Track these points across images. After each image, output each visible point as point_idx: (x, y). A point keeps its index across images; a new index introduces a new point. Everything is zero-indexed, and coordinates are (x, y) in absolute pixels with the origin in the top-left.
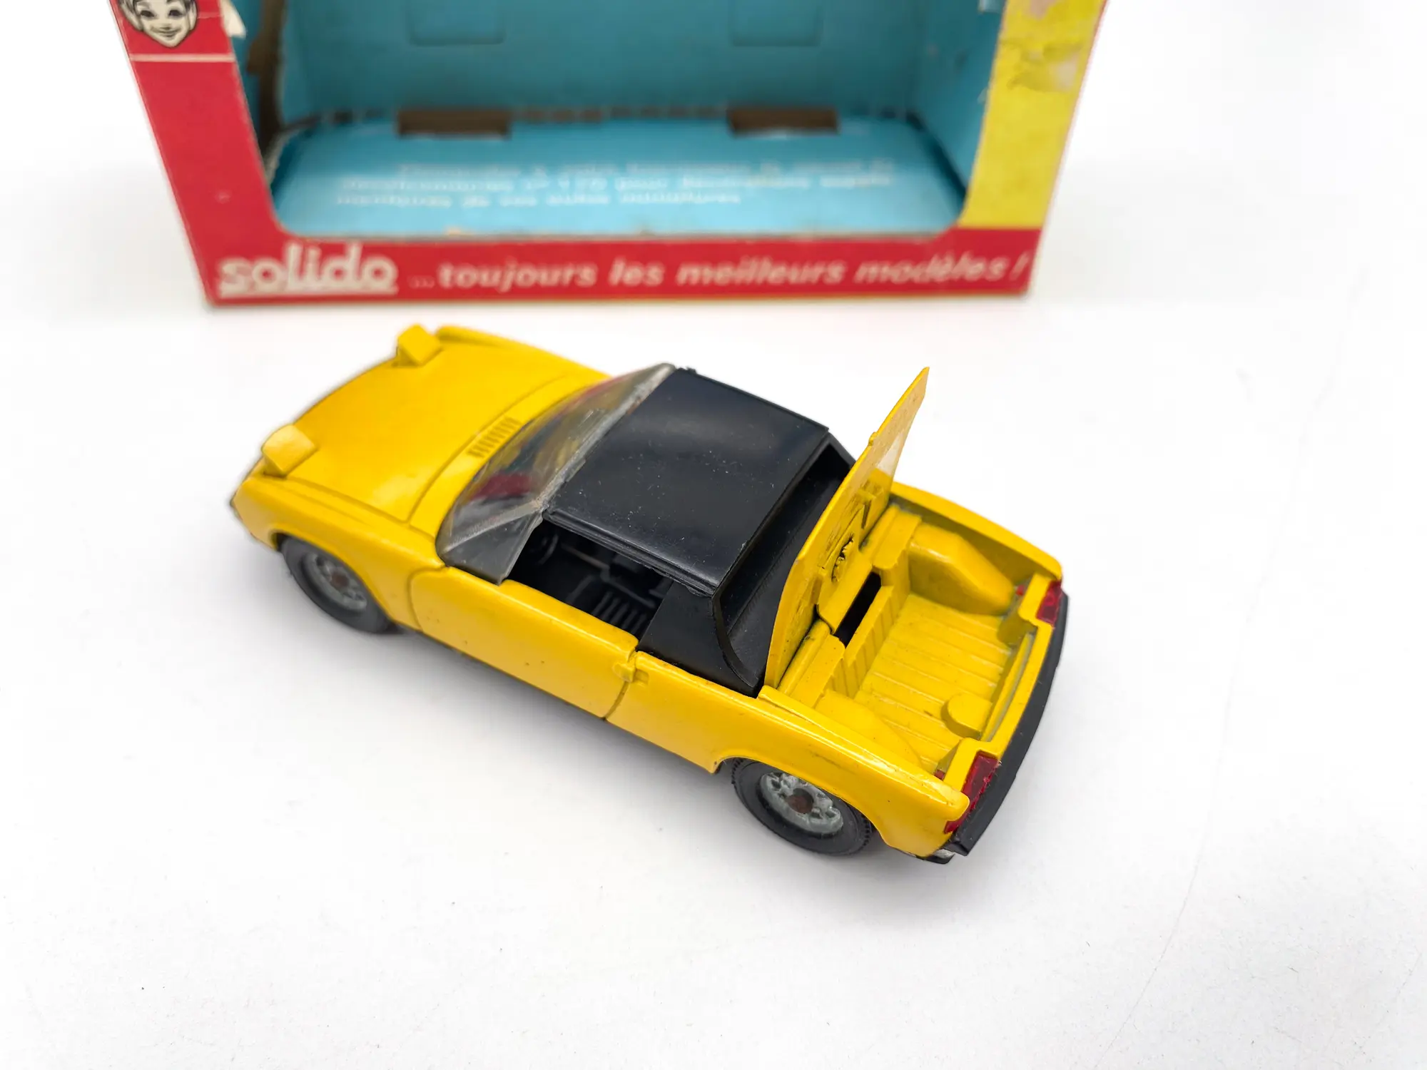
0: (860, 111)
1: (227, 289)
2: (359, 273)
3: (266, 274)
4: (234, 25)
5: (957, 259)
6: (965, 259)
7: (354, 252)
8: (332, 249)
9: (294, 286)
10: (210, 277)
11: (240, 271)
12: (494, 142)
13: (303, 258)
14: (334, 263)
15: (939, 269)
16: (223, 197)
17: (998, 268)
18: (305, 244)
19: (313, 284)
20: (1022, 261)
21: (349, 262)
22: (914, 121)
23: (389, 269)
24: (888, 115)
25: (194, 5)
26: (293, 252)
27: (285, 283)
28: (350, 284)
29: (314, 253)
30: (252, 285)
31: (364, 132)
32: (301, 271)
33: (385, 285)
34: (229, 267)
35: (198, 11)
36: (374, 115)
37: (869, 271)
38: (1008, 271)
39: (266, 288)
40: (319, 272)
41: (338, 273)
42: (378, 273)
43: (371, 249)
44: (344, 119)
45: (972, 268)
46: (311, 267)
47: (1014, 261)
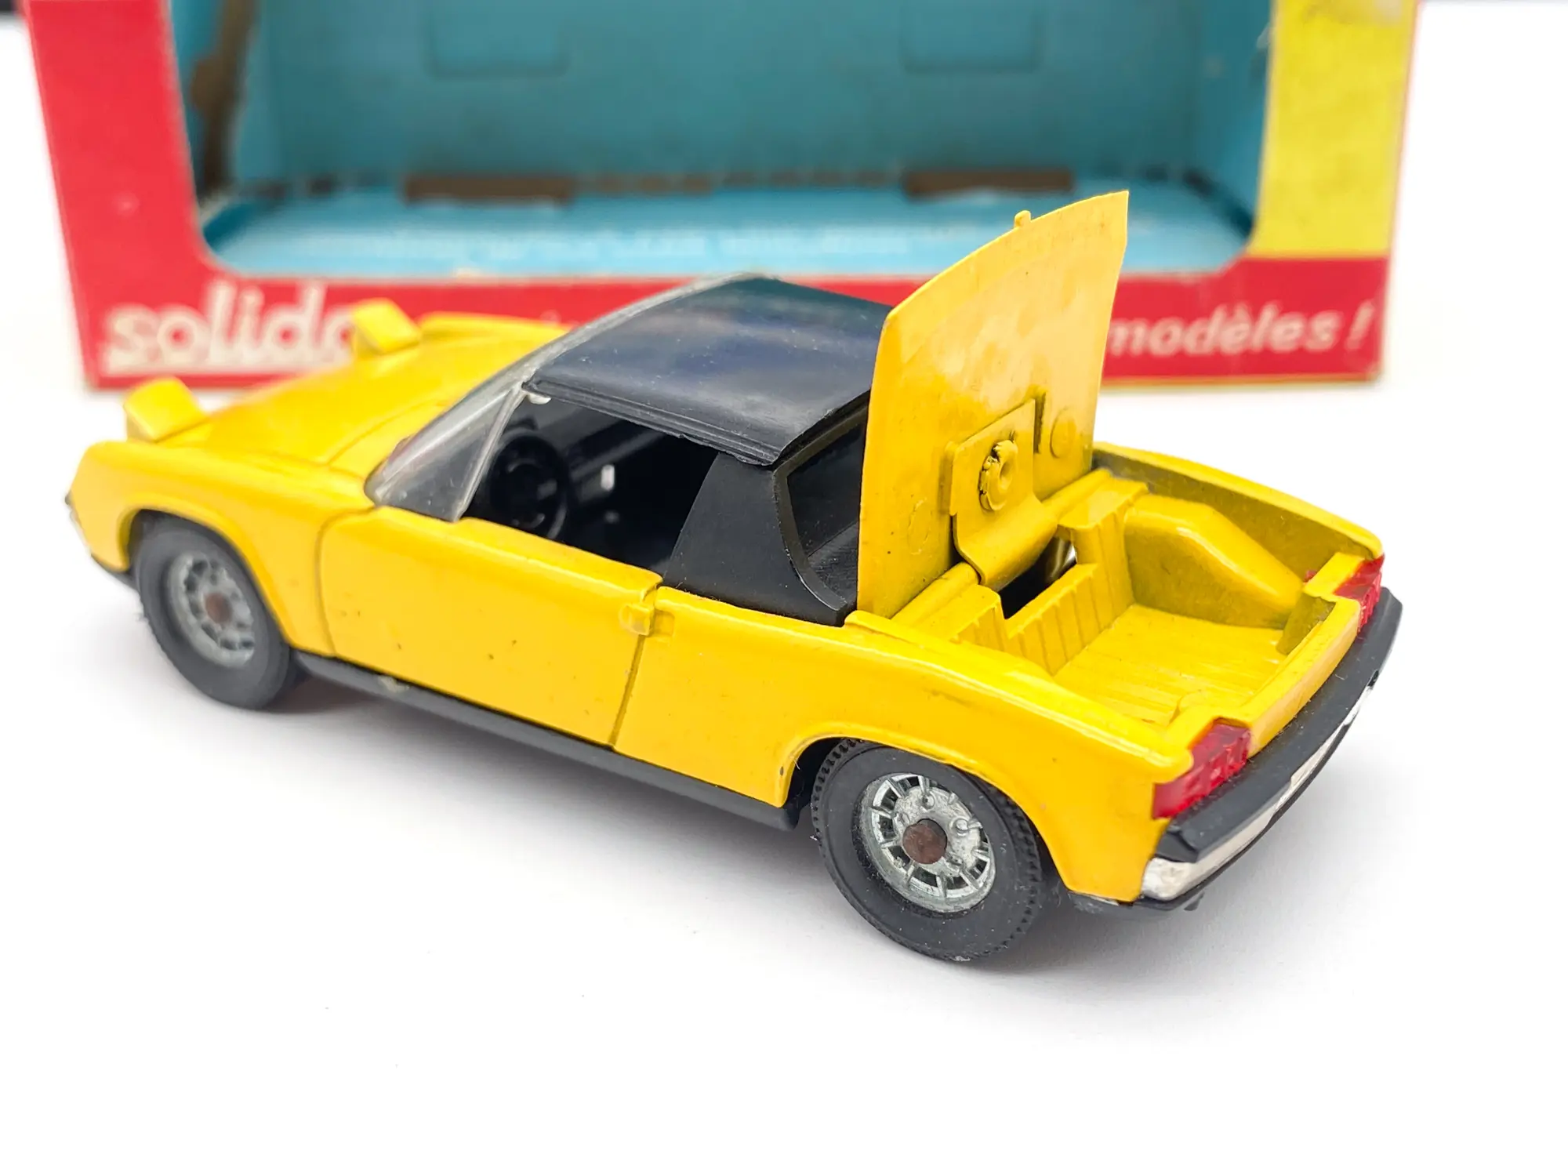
0: (1110, 170)
1: (118, 361)
2: (318, 334)
3: (178, 336)
5: (1255, 314)
6: (1268, 313)
7: (313, 297)
8: (280, 294)
9: (219, 357)
10: (93, 338)
11: (143, 330)
12: (546, 210)
13: (236, 309)
14: (283, 318)
15: (1228, 332)
16: (126, 204)
17: (1324, 329)
19: (246, 353)
20: (1364, 315)
21: (303, 317)
22: (1198, 183)
24: (1152, 174)
26: (221, 296)
27: (204, 353)
28: (304, 356)
29: (252, 301)
30: (155, 354)
31: (350, 200)
32: (231, 331)
34: (124, 322)
36: (370, 181)
38: (1343, 333)
39: (177, 359)
40: (258, 334)
41: (287, 335)
42: (346, 335)
43: (337, 297)
44: (323, 187)
45: (1282, 330)
46: (247, 322)
47: (1350, 317)
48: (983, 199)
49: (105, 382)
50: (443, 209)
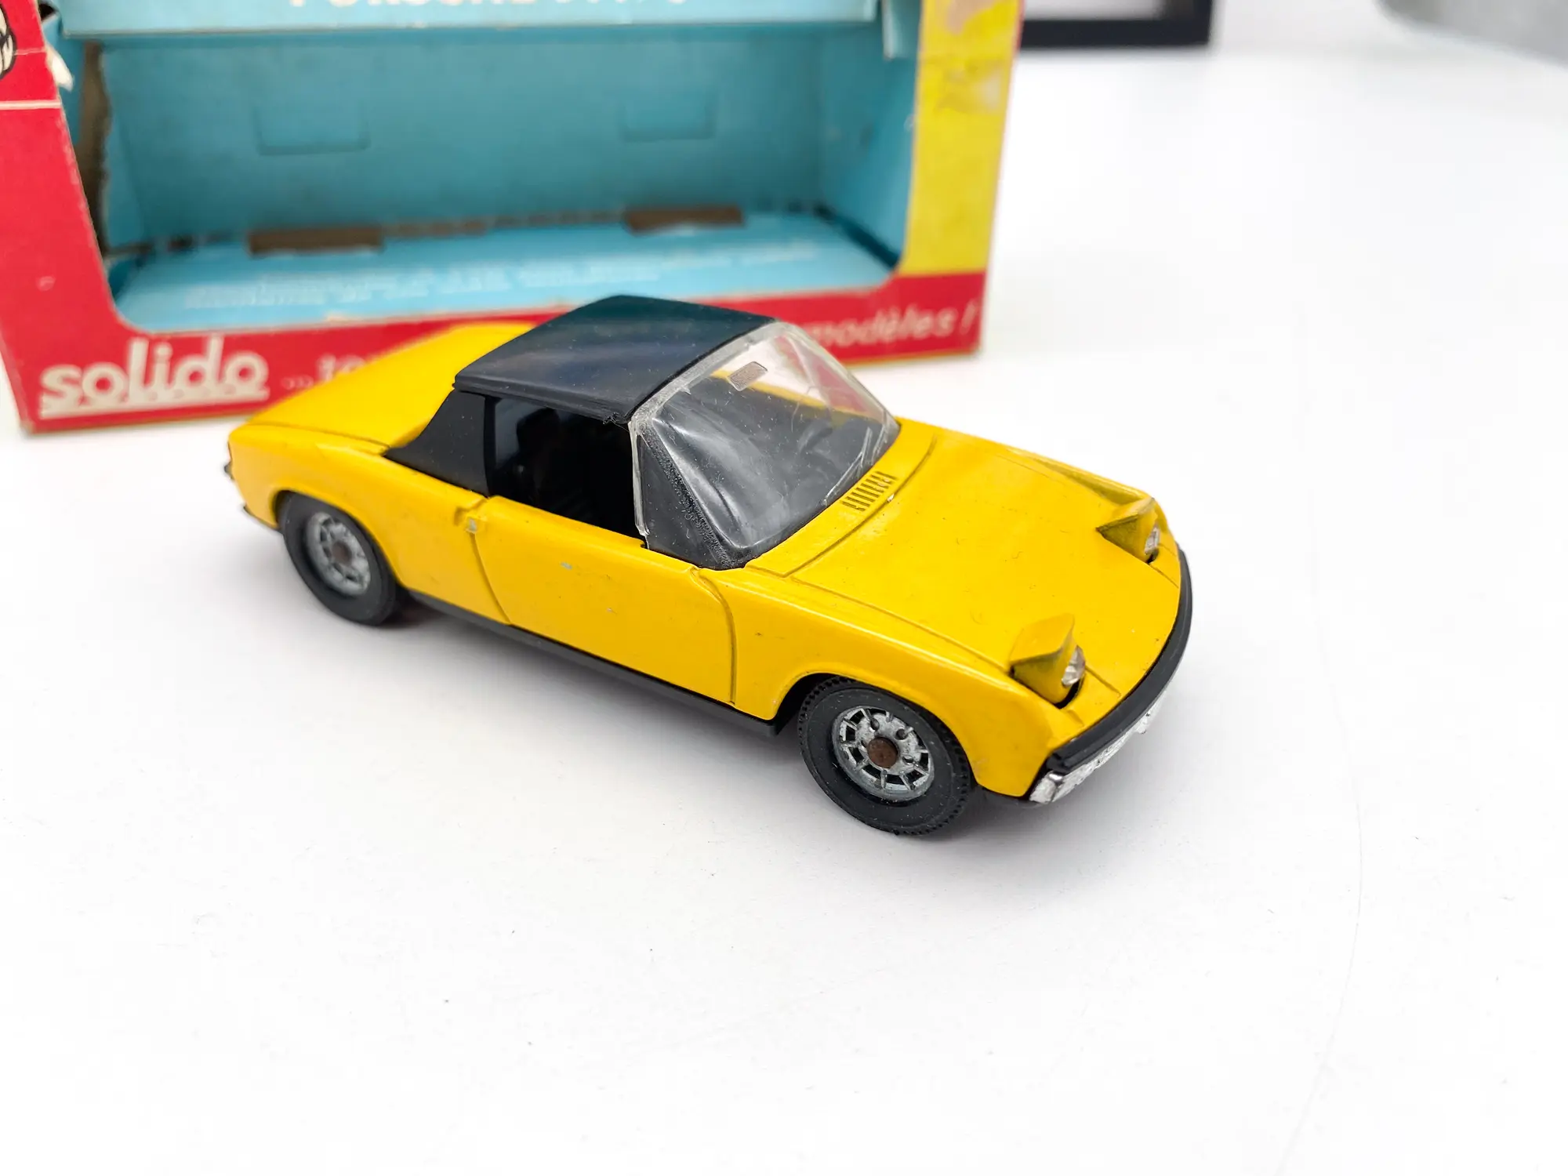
0: (765, 205)
1: (50, 407)
2: (220, 375)
3: (103, 384)
4: (61, 73)
5: (903, 313)
6: (911, 313)
7: (215, 347)
8: (187, 346)
9: (139, 399)
10: (28, 394)
11: (68, 380)
12: (365, 254)
13: (150, 360)
14: (190, 364)
15: (885, 327)
16: (45, 282)
17: (946, 321)
18: (153, 342)
19: (163, 395)
20: (970, 310)
21: (208, 363)
22: (824, 213)
23: (257, 365)
24: (794, 208)
25: (10, 40)
26: (137, 351)
27: (124, 396)
28: (210, 392)
29: (163, 351)
30: (83, 400)
31: (207, 255)
32: (147, 377)
33: (252, 389)
34: (52, 377)
35: (15, 48)
36: (219, 238)
38: (957, 323)
39: (104, 403)
40: (170, 378)
41: (195, 377)
42: (244, 373)
43: (234, 344)
44: (183, 245)
45: (919, 324)
46: (160, 369)
47: (961, 311)
48: (686, 232)
49: (42, 426)
50: (286, 258)
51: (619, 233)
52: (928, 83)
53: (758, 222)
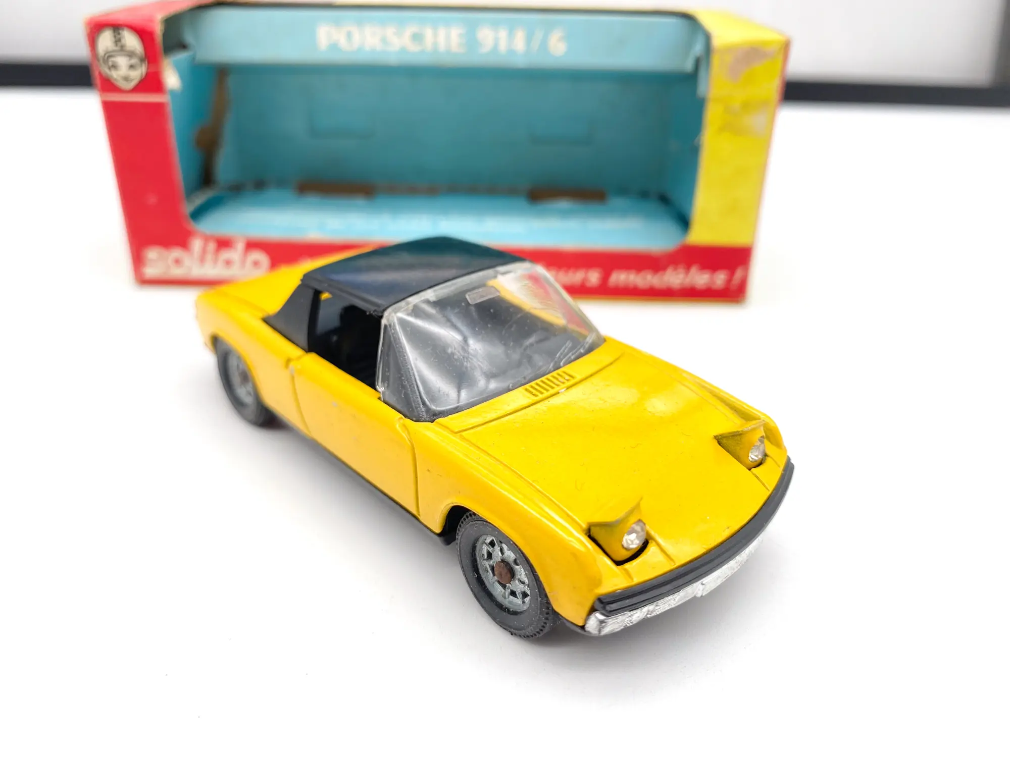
0: (623, 191)
1: (150, 271)
2: (243, 262)
3: (177, 262)
4: (173, 81)
5: (688, 269)
6: (694, 271)
7: (240, 246)
8: (224, 244)
9: (197, 271)
10: (138, 260)
11: (159, 257)
12: (360, 202)
13: (204, 251)
14: (226, 254)
15: (674, 278)
16: (152, 200)
17: (720, 279)
19: (210, 270)
20: (739, 273)
21: (235, 254)
22: (664, 200)
23: (264, 259)
24: (644, 195)
25: (147, 62)
26: (197, 244)
27: (190, 269)
28: (237, 272)
29: (212, 246)
30: (168, 269)
31: (272, 193)
32: (202, 260)
34: (152, 254)
35: (149, 65)
36: (281, 183)
37: (620, 278)
38: (729, 281)
39: (177, 272)
40: (215, 261)
41: (228, 263)
42: (256, 264)
43: (252, 245)
44: (260, 185)
45: (700, 278)
46: (209, 257)
47: (732, 274)
48: (564, 204)
49: (144, 281)
50: (313, 199)
51: (522, 203)
52: (713, 115)
53: (617, 202)
